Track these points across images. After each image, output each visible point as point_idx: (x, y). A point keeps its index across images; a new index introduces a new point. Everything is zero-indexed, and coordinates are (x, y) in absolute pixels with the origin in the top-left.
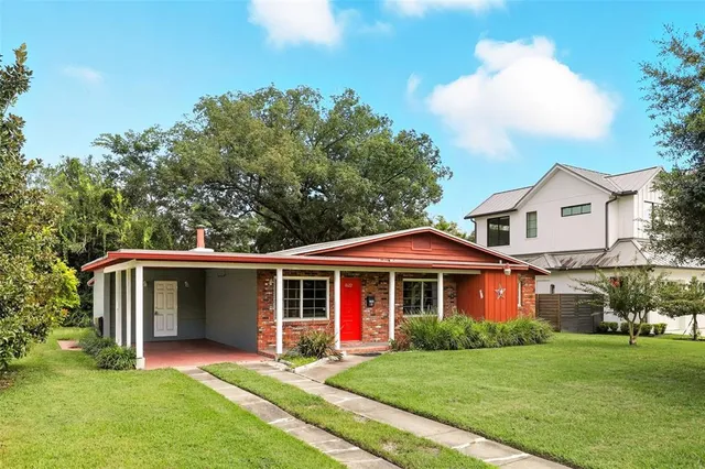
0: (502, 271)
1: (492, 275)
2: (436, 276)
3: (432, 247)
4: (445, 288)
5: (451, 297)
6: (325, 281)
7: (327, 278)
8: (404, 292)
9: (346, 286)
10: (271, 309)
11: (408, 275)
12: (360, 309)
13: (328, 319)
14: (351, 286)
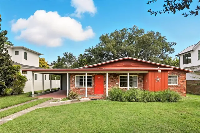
0: (157, 71)
1: (153, 73)
2: (127, 74)
3: (132, 64)
4: (138, 78)
5: (141, 81)
6: (91, 76)
7: (92, 75)
8: (120, 79)
9: (99, 77)
10: (74, 84)
11: (121, 74)
12: (103, 85)
13: (92, 87)
14: (100, 77)
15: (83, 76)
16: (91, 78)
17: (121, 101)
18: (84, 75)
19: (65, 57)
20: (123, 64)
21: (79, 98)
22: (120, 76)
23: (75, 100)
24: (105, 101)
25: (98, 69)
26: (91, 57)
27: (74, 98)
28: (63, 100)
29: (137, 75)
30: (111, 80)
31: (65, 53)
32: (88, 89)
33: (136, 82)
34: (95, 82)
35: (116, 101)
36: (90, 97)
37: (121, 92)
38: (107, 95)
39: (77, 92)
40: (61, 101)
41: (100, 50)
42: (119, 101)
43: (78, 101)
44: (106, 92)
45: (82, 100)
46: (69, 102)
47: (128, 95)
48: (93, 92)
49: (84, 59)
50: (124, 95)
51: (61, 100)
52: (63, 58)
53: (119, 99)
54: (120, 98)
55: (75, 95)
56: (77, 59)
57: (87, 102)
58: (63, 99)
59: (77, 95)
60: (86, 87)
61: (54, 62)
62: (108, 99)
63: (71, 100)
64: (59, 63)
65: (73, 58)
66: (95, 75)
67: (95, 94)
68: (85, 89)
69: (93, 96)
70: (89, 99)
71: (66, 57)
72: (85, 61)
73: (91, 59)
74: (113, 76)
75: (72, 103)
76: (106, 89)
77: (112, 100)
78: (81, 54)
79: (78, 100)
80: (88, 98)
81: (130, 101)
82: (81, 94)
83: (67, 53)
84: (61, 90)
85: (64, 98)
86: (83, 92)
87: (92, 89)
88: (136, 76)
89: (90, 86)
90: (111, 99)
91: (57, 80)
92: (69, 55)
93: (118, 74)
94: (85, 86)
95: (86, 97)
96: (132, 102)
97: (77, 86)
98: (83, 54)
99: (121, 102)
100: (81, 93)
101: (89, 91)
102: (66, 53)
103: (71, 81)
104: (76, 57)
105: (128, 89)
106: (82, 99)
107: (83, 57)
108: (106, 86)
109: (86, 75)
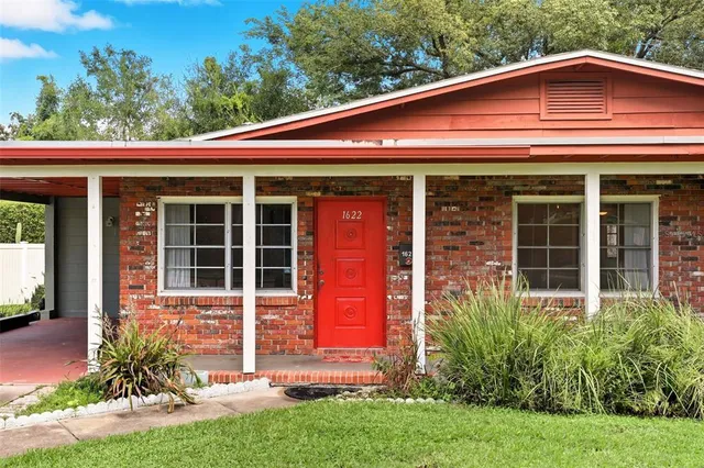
2: (577, 185)
3: (615, 108)
4: (664, 221)
5: (683, 244)
6: (288, 208)
7: (290, 199)
8: (520, 229)
9: (346, 215)
10: (149, 268)
11: (529, 185)
12: (384, 273)
13: (293, 293)
14: (357, 215)
15: (221, 207)
16: (289, 220)
17: (546, 405)
18: (227, 200)
19: (93, 83)
20: (538, 106)
21: (185, 378)
22: (521, 206)
23: (152, 398)
24: (408, 410)
25: (348, 144)
26: (281, 78)
27: (146, 387)
28: (46, 404)
29: (654, 198)
30: (448, 237)
31: (96, 54)
32: (261, 306)
33: (648, 250)
34: (314, 250)
35: (499, 403)
36: (283, 372)
37: (540, 336)
38: (422, 361)
39: (171, 332)
40: (30, 410)
41: (347, 25)
42: (525, 407)
43: (177, 407)
44: (408, 333)
45: (215, 396)
46: (97, 416)
47: (604, 356)
48: (303, 330)
49: (230, 95)
50: (564, 358)
51: (34, 400)
52: (78, 89)
53: (528, 391)
54: (538, 379)
55: (153, 359)
56: (183, 96)
57: (259, 419)
58: (49, 390)
59: (169, 358)
60: (249, 292)
61: (16, 122)
62: (428, 386)
63: (122, 404)
64: (50, 122)
65: (148, 88)
66: (324, 197)
67: (316, 345)
68: (238, 305)
69: (304, 363)
70: (276, 393)
71: (103, 84)
72: (240, 106)
73: (279, 93)
74: (463, 205)
75: (128, 428)
76: (407, 307)
77: (470, 394)
78: (211, 62)
79: (177, 399)
80: (265, 381)
81: (621, 410)
82: (206, 352)
83: (111, 53)
84: (54, 315)
85: (62, 389)
86: (225, 332)
87: (293, 303)
88: (649, 204)
89: (283, 281)
90: (458, 391)
91: (24, 244)
92: (124, 69)
93: (504, 189)
94: (238, 282)
95: (249, 376)
96: (642, 414)
97: (172, 283)
98: (222, 62)
99: (547, 418)
100: (206, 344)
101: (273, 325)
102: (103, 54)
103: (126, 244)
104: (174, 84)
105: (593, 306)
106: (219, 390)
107: (223, 79)
108: (407, 287)
109: (249, 200)
